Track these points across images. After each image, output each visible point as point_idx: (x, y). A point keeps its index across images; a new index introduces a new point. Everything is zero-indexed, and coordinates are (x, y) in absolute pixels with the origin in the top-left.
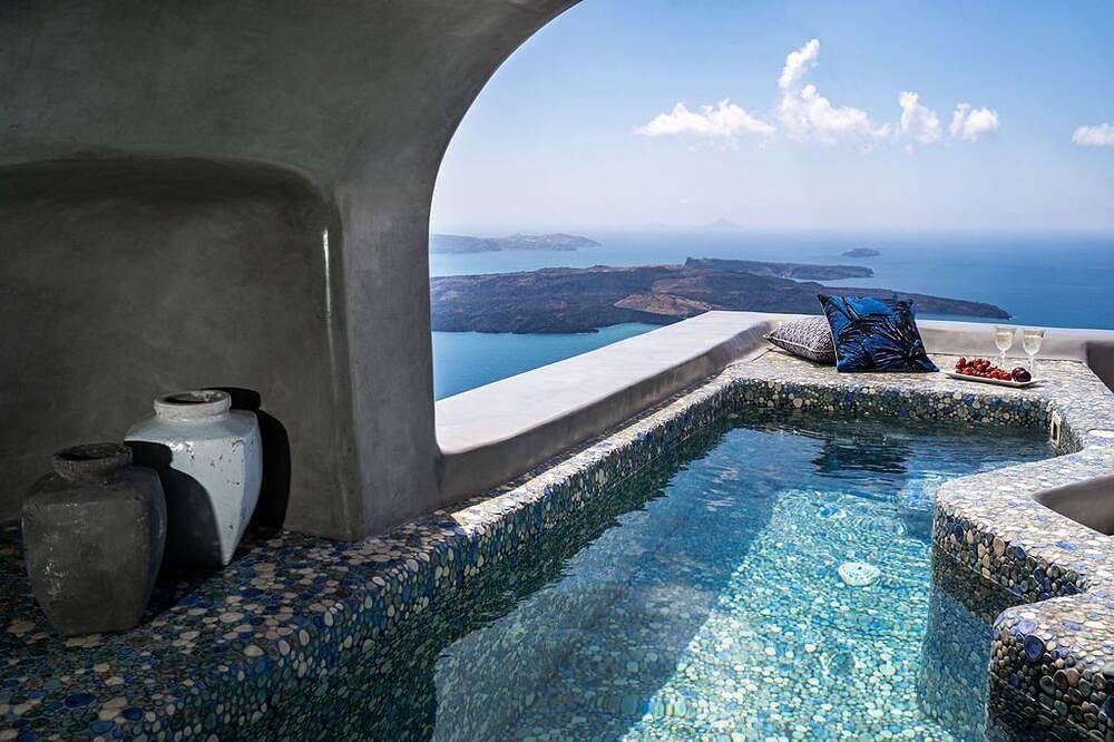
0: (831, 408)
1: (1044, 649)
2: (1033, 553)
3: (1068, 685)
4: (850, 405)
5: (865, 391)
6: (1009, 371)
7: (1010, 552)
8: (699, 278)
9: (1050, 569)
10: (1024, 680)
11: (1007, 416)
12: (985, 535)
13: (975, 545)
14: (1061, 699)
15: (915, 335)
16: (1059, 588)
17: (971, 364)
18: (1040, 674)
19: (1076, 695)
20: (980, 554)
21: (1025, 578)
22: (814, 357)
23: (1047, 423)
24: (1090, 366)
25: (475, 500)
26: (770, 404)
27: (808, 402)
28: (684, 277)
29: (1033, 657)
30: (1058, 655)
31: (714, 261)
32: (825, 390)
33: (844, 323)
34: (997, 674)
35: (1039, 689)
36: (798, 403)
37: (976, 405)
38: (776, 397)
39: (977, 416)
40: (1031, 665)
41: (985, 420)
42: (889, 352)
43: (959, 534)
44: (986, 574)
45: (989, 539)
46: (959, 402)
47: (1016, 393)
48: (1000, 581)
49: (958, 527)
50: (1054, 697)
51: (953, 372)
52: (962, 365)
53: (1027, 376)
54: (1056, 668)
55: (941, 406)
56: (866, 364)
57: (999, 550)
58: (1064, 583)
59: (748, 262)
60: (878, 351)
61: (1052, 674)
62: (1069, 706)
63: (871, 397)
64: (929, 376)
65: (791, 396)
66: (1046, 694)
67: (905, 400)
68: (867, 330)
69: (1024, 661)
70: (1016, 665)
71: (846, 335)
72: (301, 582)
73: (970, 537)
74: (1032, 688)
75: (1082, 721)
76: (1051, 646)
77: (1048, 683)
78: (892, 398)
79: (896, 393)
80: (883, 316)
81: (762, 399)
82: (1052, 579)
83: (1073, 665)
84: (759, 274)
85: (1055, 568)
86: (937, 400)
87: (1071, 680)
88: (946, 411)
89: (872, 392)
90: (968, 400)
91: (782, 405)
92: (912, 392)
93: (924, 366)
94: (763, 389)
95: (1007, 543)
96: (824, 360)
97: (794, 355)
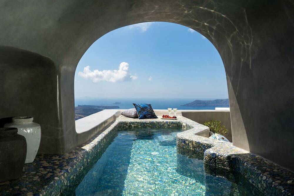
0: (140, 126)
1: (216, 155)
2: (202, 142)
3: (222, 160)
4: (144, 125)
5: (147, 122)
6: (172, 116)
7: (197, 143)
8: (81, 109)
9: (205, 145)
10: (212, 162)
11: (174, 125)
12: (191, 141)
13: (189, 144)
14: (220, 163)
15: (153, 111)
16: (208, 148)
17: (165, 116)
18: (216, 160)
19: (223, 162)
20: (190, 145)
21: (200, 148)
22: (133, 117)
23: (182, 126)
24: (183, 116)
25: (84, 145)
26: (127, 126)
27: (135, 125)
28: (77, 109)
29: (214, 157)
30: (219, 155)
31: (84, 105)
32: (138, 122)
33: (139, 109)
34: (207, 163)
35: (216, 163)
36: (133, 126)
37: (168, 123)
38: (128, 125)
39: (169, 126)
40: (214, 158)
41: (170, 126)
42: (149, 115)
43: (184, 142)
44: (192, 149)
45: (192, 142)
46: (165, 123)
47: (175, 121)
48: (195, 149)
49: (184, 141)
50: (219, 163)
51: (162, 118)
52: (163, 116)
53: (176, 117)
54: (219, 158)
55: (162, 124)
56: (145, 117)
57: (194, 143)
58: (209, 146)
59: (92, 106)
60: (147, 114)
61: (218, 159)
62: (222, 164)
63: (148, 123)
64: (157, 119)
65: (131, 124)
66: (217, 163)
67: (155, 123)
68: (144, 110)
69: (212, 158)
70: (211, 160)
71: (140, 111)
72: (56, 163)
73: (187, 142)
74: (214, 163)
75: (225, 166)
76: (217, 154)
77: (218, 161)
78: (152, 123)
79: (153, 122)
80: (147, 107)
81: (125, 126)
82: (206, 146)
83: (222, 156)
84: (95, 108)
85: (207, 144)
86: (161, 123)
87: (222, 159)
88: (163, 125)
89: (148, 122)
90: (167, 123)
91: (129, 126)
92: (156, 122)
93: (155, 117)
94: (125, 123)
95: (196, 142)
96: (136, 117)
97: (128, 117)
